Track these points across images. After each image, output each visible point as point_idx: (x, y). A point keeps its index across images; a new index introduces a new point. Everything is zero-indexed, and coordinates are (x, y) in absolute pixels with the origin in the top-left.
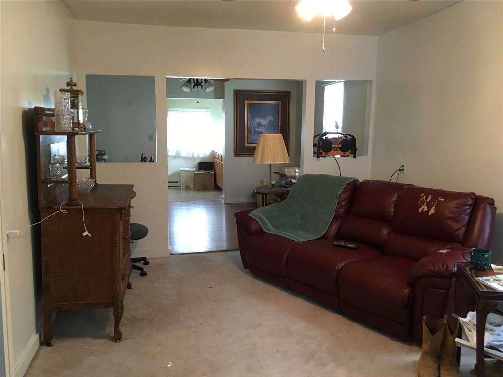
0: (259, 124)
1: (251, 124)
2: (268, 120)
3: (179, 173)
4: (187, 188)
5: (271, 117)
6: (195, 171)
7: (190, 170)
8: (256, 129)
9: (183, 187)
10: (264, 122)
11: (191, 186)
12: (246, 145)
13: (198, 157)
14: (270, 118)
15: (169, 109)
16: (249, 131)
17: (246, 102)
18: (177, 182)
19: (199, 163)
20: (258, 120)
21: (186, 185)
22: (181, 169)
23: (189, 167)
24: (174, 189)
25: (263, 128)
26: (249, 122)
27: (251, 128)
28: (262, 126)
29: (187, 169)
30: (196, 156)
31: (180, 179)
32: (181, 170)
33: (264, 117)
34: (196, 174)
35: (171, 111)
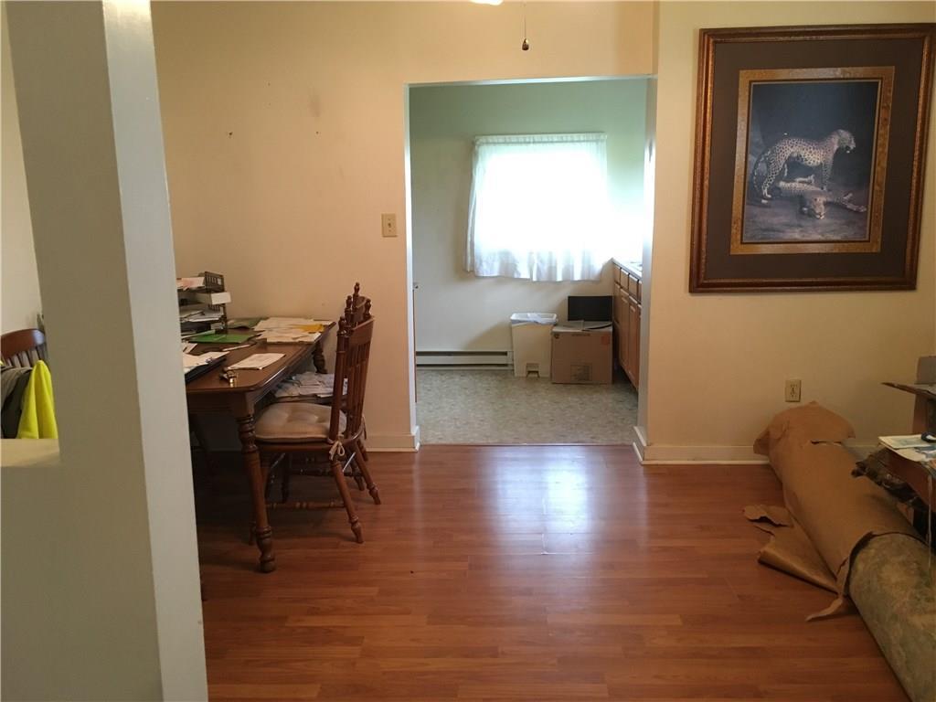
0: (796, 166)
1: (762, 167)
2: (836, 147)
3: (511, 328)
4: (532, 373)
5: (845, 135)
6: (555, 325)
7: (540, 320)
8: (782, 184)
9: (520, 370)
10: (814, 156)
11: (544, 370)
12: (737, 249)
13: (568, 280)
14: (842, 139)
15: (483, 139)
16: (752, 194)
17: (745, 78)
18: (505, 354)
19: (569, 298)
20: (791, 148)
21: (528, 365)
22: (514, 317)
23: (538, 313)
24: (494, 373)
25: (811, 178)
26: (752, 159)
27: (761, 179)
28: (807, 171)
29: (532, 317)
30: (559, 278)
31: (512, 347)
32: (514, 322)
33: (816, 136)
34: (557, 335)
35: (488, 143)
